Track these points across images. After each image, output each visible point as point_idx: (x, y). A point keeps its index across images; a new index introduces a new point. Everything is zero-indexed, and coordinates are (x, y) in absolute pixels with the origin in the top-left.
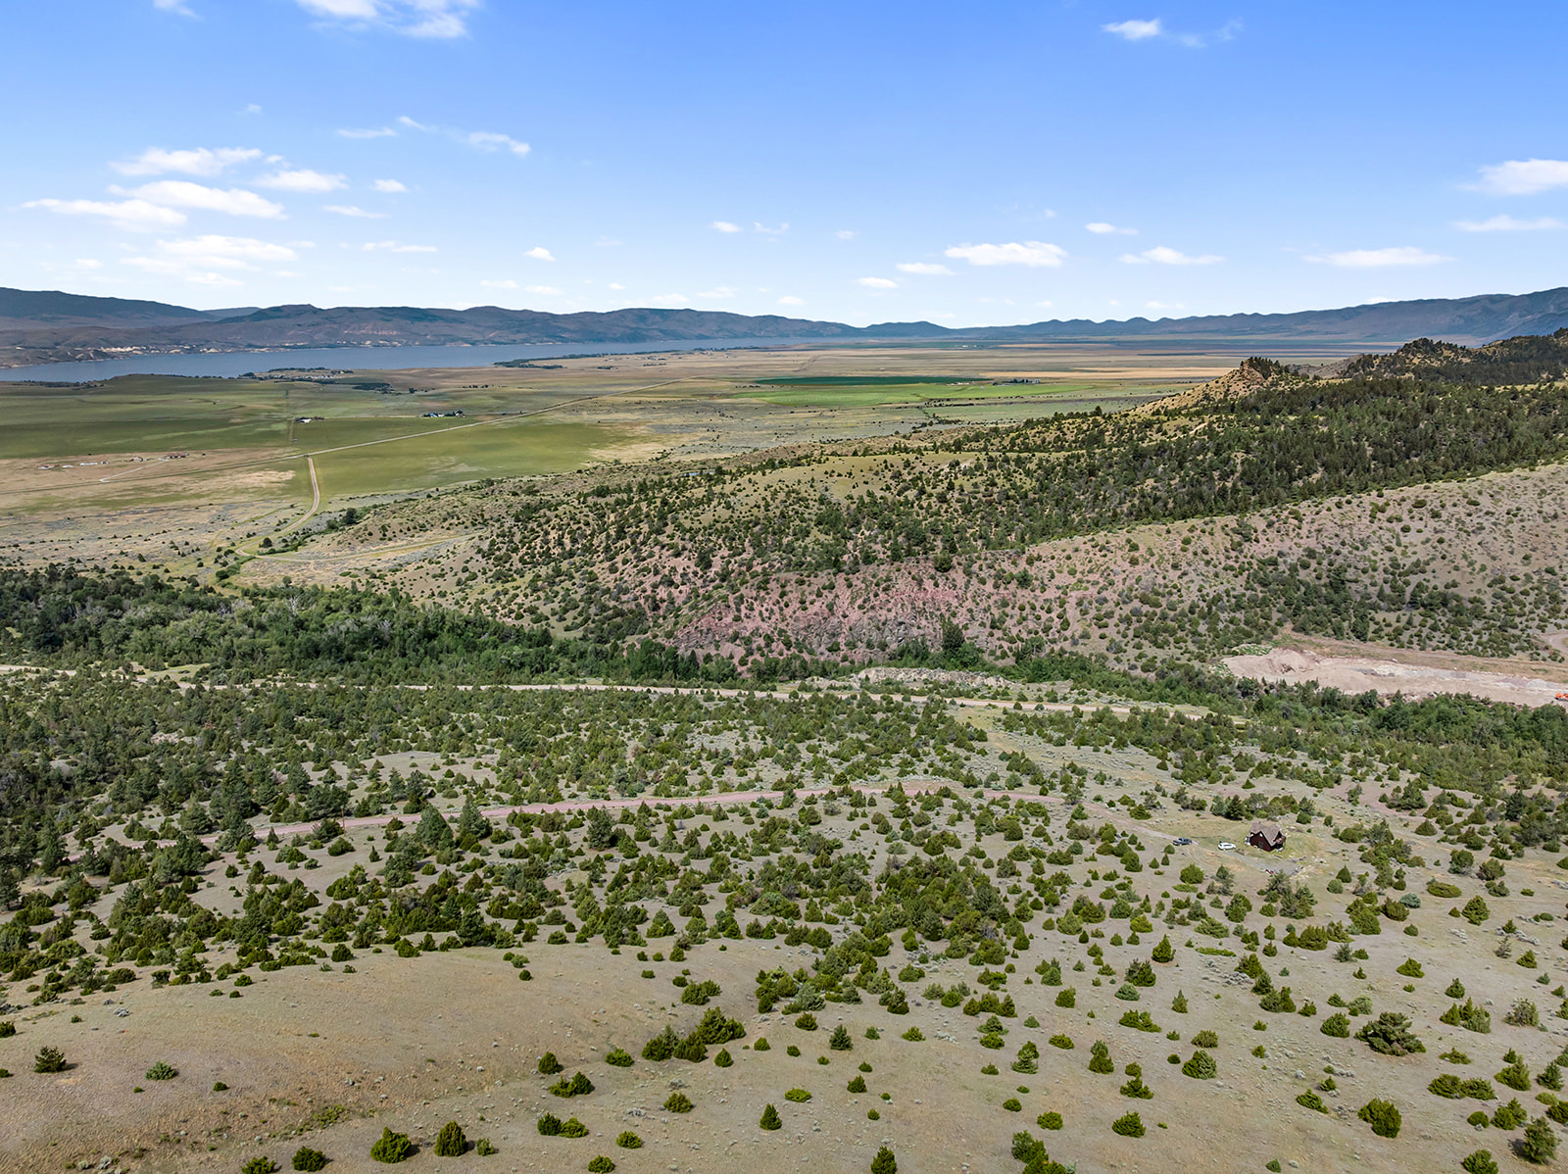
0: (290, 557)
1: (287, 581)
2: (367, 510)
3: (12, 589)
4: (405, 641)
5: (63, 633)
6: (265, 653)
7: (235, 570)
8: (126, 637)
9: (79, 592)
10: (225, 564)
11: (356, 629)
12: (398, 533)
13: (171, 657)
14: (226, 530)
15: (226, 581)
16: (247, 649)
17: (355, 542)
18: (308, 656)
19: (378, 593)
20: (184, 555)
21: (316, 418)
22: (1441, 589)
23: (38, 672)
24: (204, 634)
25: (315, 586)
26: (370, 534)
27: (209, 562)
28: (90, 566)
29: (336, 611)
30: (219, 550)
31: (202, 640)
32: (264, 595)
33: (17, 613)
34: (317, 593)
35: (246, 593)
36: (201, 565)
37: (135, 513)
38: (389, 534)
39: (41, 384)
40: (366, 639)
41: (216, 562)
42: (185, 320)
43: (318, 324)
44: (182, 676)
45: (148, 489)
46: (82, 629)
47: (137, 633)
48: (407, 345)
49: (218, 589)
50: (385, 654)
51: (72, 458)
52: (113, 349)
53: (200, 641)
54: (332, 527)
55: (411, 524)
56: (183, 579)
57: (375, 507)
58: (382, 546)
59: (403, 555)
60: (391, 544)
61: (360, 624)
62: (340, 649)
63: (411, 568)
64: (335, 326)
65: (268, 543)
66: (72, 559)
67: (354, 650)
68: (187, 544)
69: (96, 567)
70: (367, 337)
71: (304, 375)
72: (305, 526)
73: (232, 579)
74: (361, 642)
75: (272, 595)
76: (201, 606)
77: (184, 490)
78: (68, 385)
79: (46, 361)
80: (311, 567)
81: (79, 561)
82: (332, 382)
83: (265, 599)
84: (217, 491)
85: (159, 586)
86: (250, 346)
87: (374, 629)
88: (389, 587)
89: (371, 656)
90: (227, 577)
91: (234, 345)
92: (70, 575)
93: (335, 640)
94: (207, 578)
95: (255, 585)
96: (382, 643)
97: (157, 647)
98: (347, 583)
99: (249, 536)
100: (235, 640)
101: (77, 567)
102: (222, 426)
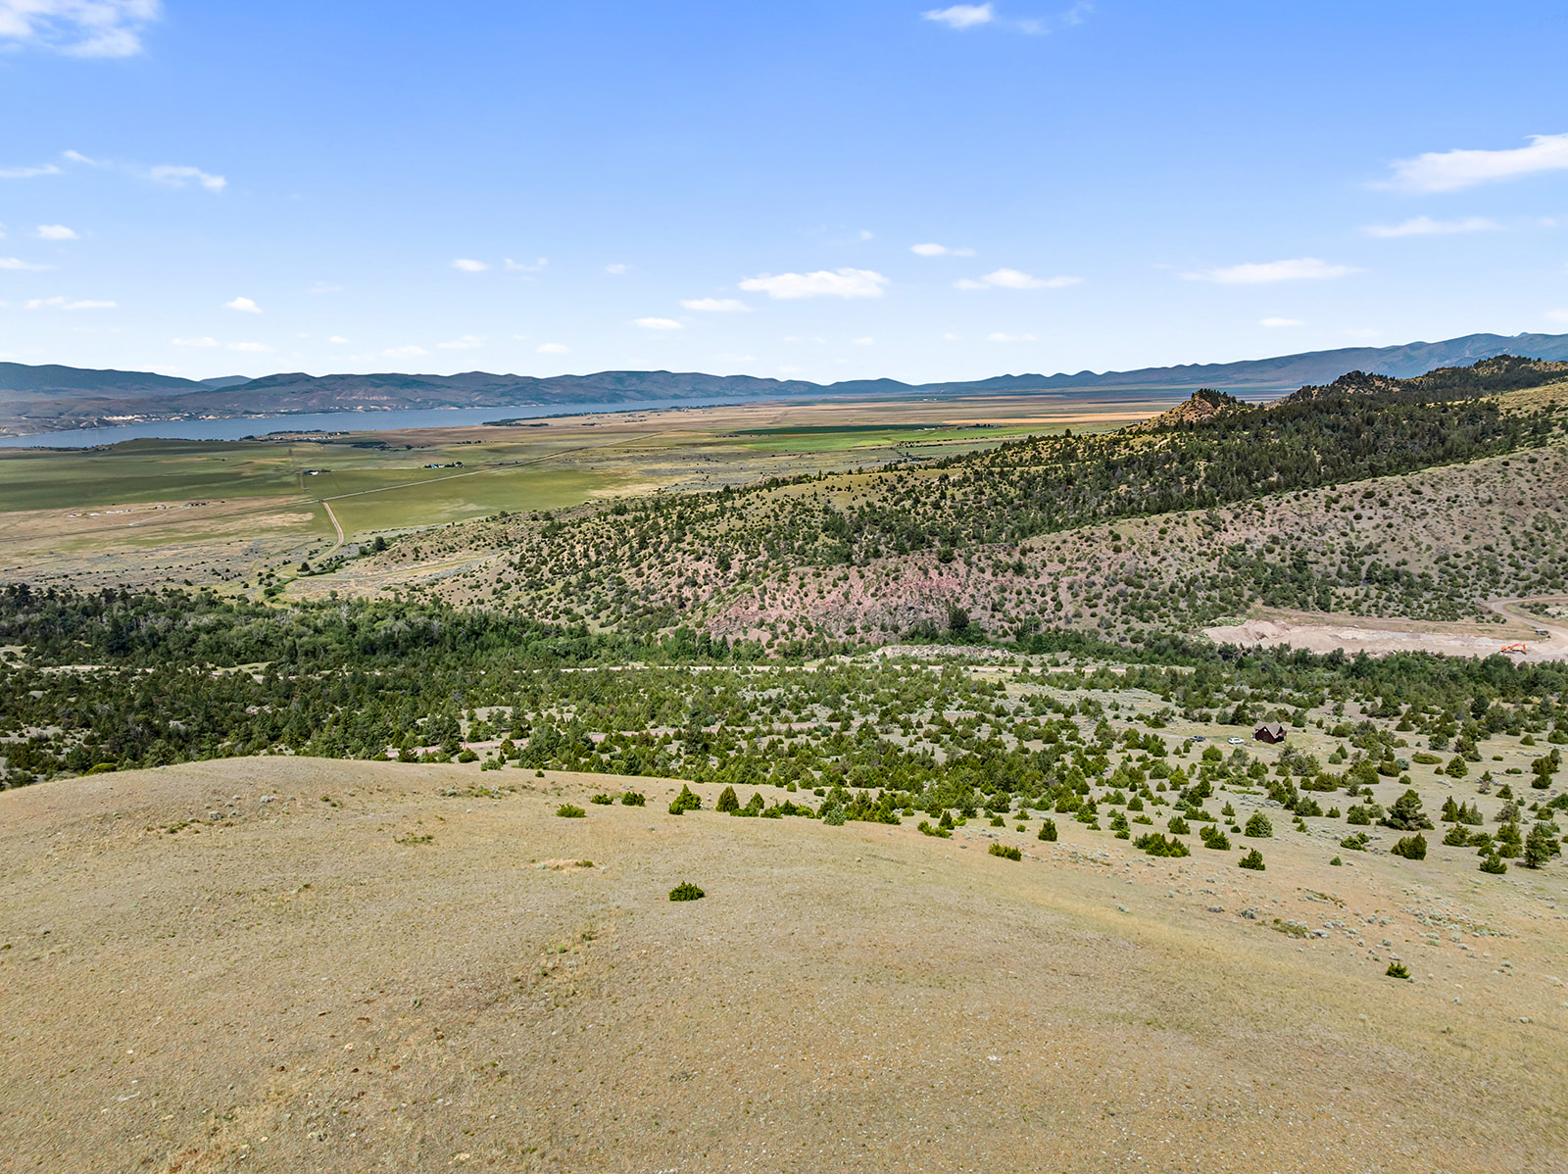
0: (329, 577)
1: (334, 594)
2: (394, 540)
3: (74, 608)
4: (455, 638)
5: (133, 640)
6: (326, 651)
7: (281, 589)
8: (193, 641)
9: (140, 608)
10: (270, 584)
11: (408, 629)
12: (429, 554)
13: (239, 657)
14: (261, 560)
15: (274, 597)
16: (310, 647)
17: (390, 563)
18: (365, 652)
19: (420, 603)
20: (227, 580)
21: (323, 471)
22: (1393, 566)
23: (118, 670)
24: (266, 636)
25: (360, 599)
26: (404, 555)
27: (254, 583)
28: (141, 590)
29: (382, 619)
30: (260, 574)
31: (265, 642)
32: (312, 607)
33: (82, 628)
34: (362, 605)
35: (296, 605)
36: (247, 586)
37: (170, 549)
38: (421, 555)
39: (51, 449)
40: (418, 637)
41: (260, 583)
42: (183, 391)
43: (311, 391)
44: (256, 672)
45: (178, 531)
46: (151, 636)
47: (204, 637)
48: (397, 409)
49: (268, 604)
50: (437, 650)
51: (98, 508)
52: (115, 418)
53: (263, 643)
54: (364, 553)
55: (441, 546)
56: (233, 597)
57: (400, 536)
58: (415, 566)
59: (437, 572)
60: (424, 563)
61: (411, 625)
62: (396, 645)
63: (447, 582)
64: (328, 393)
65: (305, 567)
66: (121, 586)
67: (408, 647)
68: (228, 571)
69: (147, 591)
70: (358, 402)
71: (301, 437)
72: (335, 554)
73: (279, 596)
74: (414, 641)
75: (321, 607)
76: (257, 615)
77: (212, 530)
78: (77, 449)
79: (52, 429)
80: (353, 584)
81: (129, 587)
82: (330, 442)
83: (314, 610)
84: (244, 531)
85: (212, 603)
86: (246, 412)
87: (425, 628)
88: (429, 598)
89: (423, 652)
90: (274, 594)
91: (231, 412)
92: (125, 597)
93: (391, 636)
94: (256, 594)
95: (304, 599)
96: (433, 642)
97: (224, 648)
98: (391, 596)
99: (285, 563)
100: (297, 641)
101: (128, 591)
102: (236, 479)
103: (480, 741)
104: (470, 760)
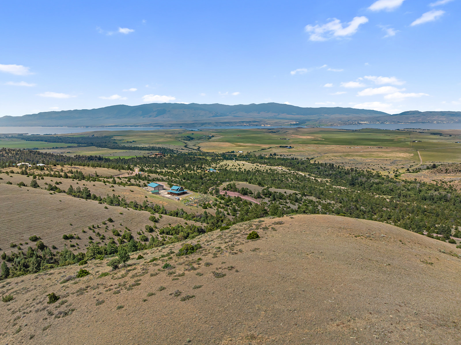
0: (415, 174)
1: (416, 179)
2: (439, 165)
3: (343, 172)
4: (455, 201)
5: (356, 183)
6: (410, 196)
7: (399, 175)
8: (372, 186)
9: (359, 174)
10: (396, 173)
11: (439, 195)
12: (451, 172)
13: (383, 193)
14: (395, 166)
16: (405, 194)
17: (436, 172)
18: (423, 199)
19: (445, 187)
20: (384, 170)
21: (419, 141)
23: (351, 190)
24: (392, 189)
25: (424, 182)
26: (442, 171)
27: (392, 173)
28: (361, 169)
29: (430, 190)
30: (394, 170)
31: (392, 190)
32: (408, 182)
33: (344, 177)
34: (424, 184)
35: (403, 181)
36: (389, 173)
37: (370, 159)
38: (448, 171)
39: (345, 130)
40: (442, 198)
41: (394, 173)
42: (381, 115)
43: (420, 116)
44: (388, 198)
45: (373, 155)
46: (361, 182)
47: (375, 185)
48: (448, 123)
49: (395, 179)
50: (448, 204)
51: (353, 146)
52: (362, 122)
53: (391, 190)
54: (428, 168)
55: (456, 170)
56: (385, 176)
57: (442, 164)
58: (445, 175)
59: (453, 178)
60: (449, 174)
61: (440, 194)
62: (433, 199)
63: (456, 182)
64: (425, 117)
65: (408, 170)
66: (356, 168)
67: (437, 201)
68: (385, 168)
70: (435, 120)
71: (414, 130)
72: (418, 167)
74: (440, 199)
75: (411, 183)
76: (391, 182)
77: (382, 156)
78: (351, 130)
79: (346, 124)
80: (422, 177)
81: (358, 168)
82: (423, 132)
83: (408, 183)
84: (392, 157)
85: (379, 176)
86: (398, 122)
87: (445, 196)
88: (448, 186)
89: (443, 203)
90: (397, 176)
91: (394, 122)
92: (356, 171)
93: (432, 196)
94: (392, 175)
95: (406, 179)
96: (447, 201)
97: (380, 190)
98: (435, 183)
99: (402, 168)
100: (401, 192)
102: (392, 141)
103: (458, 237)
104: (453, 243)
